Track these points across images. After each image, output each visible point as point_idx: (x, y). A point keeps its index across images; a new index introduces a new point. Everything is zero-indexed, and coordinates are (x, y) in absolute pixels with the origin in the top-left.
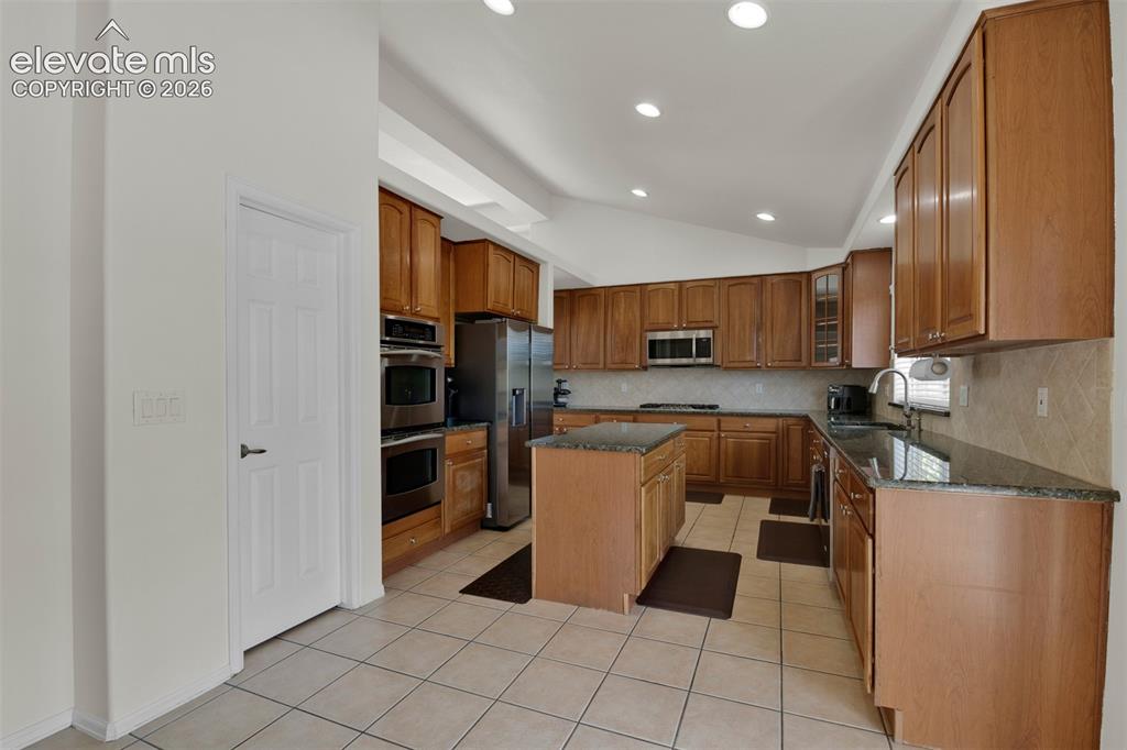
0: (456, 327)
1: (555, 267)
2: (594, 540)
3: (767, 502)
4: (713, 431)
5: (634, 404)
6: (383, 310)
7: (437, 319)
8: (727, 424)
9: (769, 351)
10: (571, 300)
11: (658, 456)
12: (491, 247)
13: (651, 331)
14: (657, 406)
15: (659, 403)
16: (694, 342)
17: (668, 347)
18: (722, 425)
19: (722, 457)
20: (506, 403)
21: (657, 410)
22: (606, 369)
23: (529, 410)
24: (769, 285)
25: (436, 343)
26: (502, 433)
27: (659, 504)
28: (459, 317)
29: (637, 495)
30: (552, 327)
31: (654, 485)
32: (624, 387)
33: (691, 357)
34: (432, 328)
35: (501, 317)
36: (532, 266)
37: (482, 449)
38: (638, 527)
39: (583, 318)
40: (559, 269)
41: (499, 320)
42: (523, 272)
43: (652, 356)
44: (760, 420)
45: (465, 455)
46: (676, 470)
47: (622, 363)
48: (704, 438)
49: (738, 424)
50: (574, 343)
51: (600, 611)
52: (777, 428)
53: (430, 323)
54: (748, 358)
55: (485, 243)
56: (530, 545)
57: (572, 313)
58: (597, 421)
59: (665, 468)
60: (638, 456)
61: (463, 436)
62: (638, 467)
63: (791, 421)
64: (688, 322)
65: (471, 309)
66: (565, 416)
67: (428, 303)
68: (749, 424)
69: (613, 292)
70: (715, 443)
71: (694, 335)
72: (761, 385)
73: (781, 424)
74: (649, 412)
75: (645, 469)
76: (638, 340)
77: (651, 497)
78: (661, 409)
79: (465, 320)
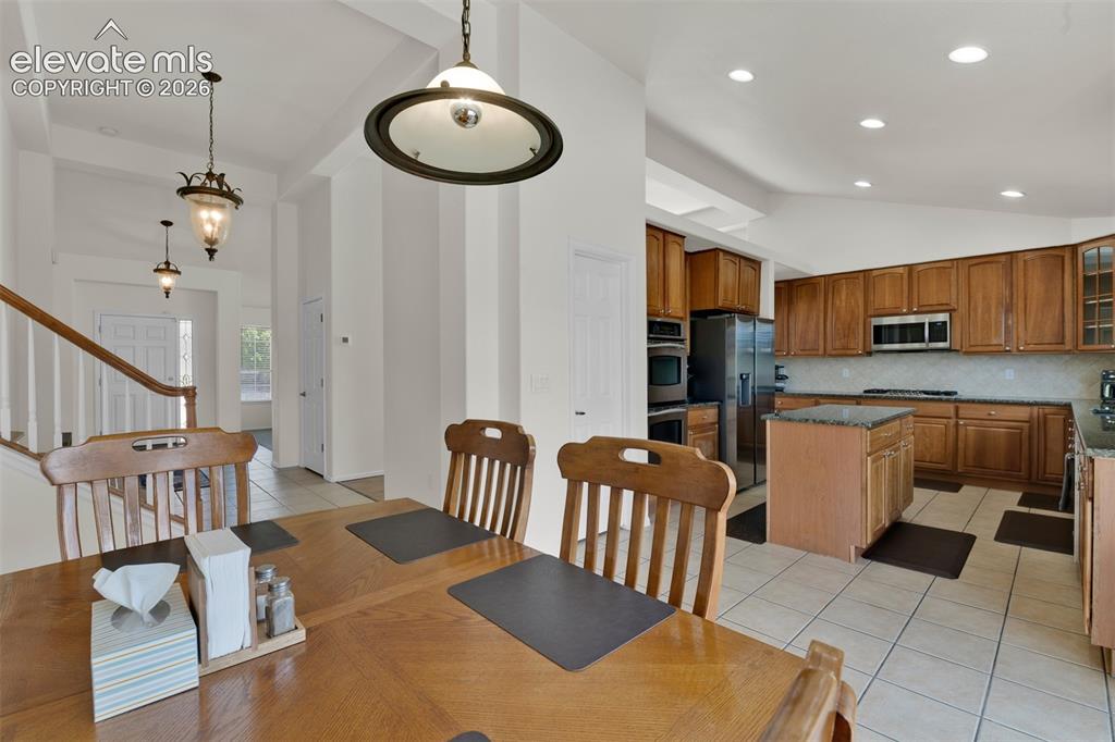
0: (692, 323)
1: (776, 263)
2: (822, 499)
3: (1018, 496)
4: (949, 418)
5: (859, 391)
6: (648, 314)
7: (681, 319)
8: (965, 411)
9: (1022, 335)
10: (789, 290)
11: (884, 433)
12: (721, 254)
13: (875, 316)
14: (885, 392)
15: (885, 389)
16: (927, 326)
17: (897, 332)
18: (961, 412)
19: (961, 445)
20: (734, 386)
21: (884, 395)
22: (825, 354)
23: (753, 393)
24: (1021, 263)
25: (681, 338)
26: (731, 410)
27: (885, 476)
28: (693, 314)
29: (863, 463)
30: (772, 318)
31: (879, 458)
32: (846, 372)
33: (923, 341)
34: (679, 326)
35: (730, 313)
36: (755, 264)
37: (714, 423)
38: (864, 490)
39: (801, 308)
40: (779, 264)
41: (728, 315)
42: (748, 272)
43: (878, 341)
44: (1008, 408)
45: (701, 428)
46: (903, 450)
47: (844, 349)
48: (939, 425)
49: (981, 411)
50: (792, 331)
51: (828, 558)
52: (1031, 416)
53: (677, 321)
54: (995, 342)
55: (716, 251)
56: (764, 504)
57: (790, 302)
58: (817, 404)
59: (891, 444)
60: (864, 430)
61: (700, 412)
62: (864, 439)
63: (1048, 410)
64: (919, 306)
65: (703, 307)
66: (784, 400)
67: (677, 307)
68: (994, 411)
69: (833, 281)
70: (952, 430)
71: (926, 319)
72: (1012, 371)
73: (1035, 414)
74: (874, 397)
75: (871, 441)
76: (861, 326)
77: (877, 467)
78: (888, 394)
79: (698, 316)
